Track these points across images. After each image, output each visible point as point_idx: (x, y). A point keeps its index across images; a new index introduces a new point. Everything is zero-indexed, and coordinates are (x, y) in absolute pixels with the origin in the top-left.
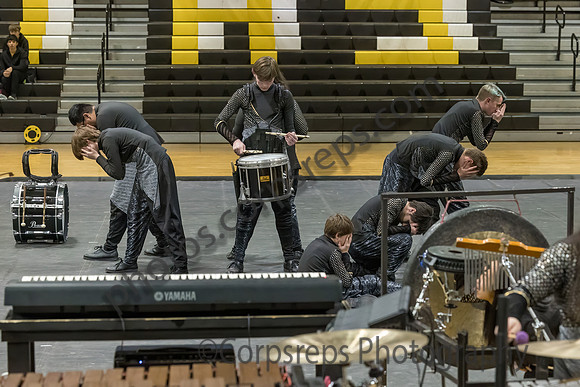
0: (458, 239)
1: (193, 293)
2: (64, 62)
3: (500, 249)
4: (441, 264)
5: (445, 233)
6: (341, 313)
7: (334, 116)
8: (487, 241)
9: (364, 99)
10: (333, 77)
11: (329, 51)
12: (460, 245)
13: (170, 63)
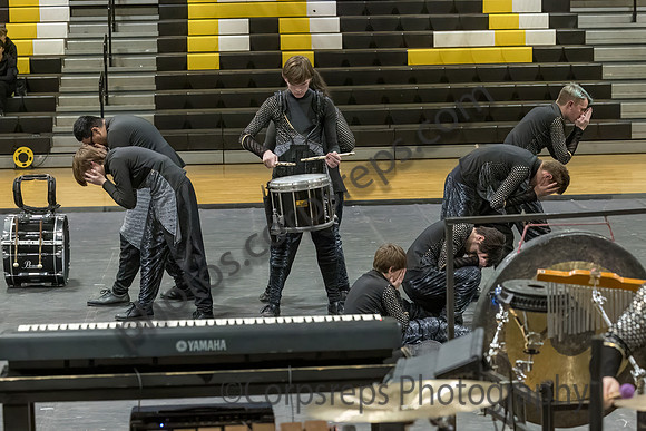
0: (539, 271)
1: (223, 341)
2: (59, 71)
3: (590, 282)
4: (519, 302)
5: (522, 265)
6: (400, 361)
7: (385, 128)
8: (574, 272)
9: (420, 106)
10: (381, 82)
11: (376, 50)
12: (541, 277)
13: (186, 69)
